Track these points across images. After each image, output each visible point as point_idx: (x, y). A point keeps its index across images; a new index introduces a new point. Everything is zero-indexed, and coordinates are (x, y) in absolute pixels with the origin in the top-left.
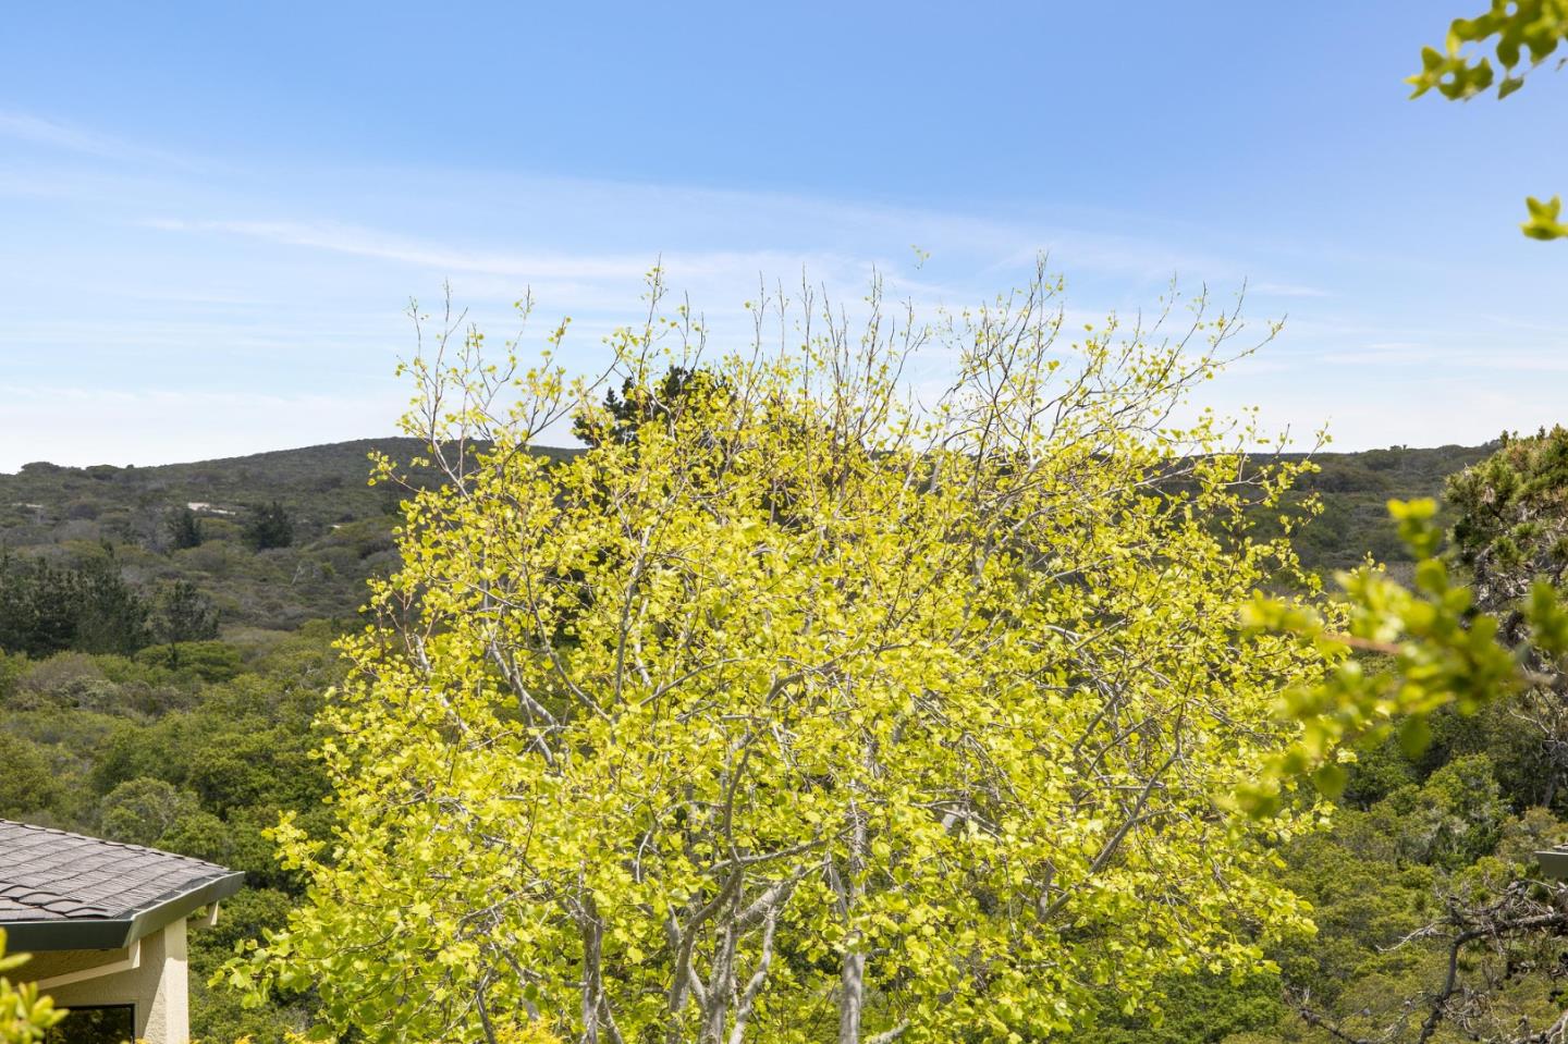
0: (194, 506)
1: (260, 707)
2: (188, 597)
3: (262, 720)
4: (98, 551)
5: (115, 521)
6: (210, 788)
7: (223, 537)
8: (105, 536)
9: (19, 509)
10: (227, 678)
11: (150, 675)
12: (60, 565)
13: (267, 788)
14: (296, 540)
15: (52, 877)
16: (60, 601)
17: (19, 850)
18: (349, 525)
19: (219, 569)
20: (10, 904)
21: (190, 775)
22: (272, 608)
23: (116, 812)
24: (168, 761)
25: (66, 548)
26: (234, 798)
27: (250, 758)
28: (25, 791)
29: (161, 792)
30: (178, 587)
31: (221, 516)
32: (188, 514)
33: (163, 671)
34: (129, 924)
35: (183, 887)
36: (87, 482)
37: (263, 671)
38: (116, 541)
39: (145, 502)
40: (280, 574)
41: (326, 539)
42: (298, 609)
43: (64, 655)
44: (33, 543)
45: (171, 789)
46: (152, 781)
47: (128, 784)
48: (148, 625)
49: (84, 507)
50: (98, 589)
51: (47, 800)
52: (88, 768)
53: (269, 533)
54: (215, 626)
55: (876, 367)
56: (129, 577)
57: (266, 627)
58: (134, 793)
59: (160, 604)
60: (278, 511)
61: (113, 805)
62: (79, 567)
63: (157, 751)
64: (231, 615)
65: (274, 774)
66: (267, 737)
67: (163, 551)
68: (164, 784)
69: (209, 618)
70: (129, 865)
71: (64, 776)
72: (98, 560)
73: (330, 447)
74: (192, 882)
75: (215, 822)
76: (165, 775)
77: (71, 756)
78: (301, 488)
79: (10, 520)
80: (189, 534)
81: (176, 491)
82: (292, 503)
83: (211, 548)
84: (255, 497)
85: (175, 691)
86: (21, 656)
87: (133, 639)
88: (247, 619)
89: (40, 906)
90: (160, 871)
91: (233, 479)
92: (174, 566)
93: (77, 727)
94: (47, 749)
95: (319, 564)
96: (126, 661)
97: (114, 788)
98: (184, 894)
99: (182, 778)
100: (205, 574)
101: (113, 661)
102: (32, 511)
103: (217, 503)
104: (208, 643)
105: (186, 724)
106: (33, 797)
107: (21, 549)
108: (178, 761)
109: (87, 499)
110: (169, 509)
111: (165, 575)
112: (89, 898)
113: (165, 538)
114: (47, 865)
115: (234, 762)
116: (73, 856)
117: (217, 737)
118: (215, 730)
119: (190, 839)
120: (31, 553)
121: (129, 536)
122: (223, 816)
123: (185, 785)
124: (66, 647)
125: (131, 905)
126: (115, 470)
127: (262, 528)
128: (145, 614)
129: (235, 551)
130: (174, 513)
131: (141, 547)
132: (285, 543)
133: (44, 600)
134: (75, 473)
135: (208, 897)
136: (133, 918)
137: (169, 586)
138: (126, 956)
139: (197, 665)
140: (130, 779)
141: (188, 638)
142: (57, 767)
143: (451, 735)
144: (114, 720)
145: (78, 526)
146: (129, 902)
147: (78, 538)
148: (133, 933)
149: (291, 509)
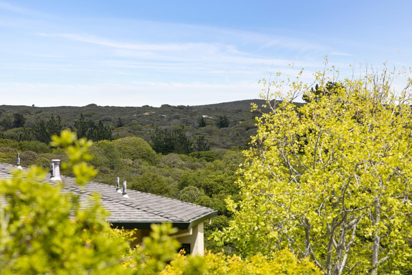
0: (204, 116)
1: (220, 169)
2: (202, 140)
3: (221, 172)
4: (180, 128)
5: (184, 120)
6: (208, 189)
7: (211, 125)
8: (182, 123)
9: (160, 116)
10: (212, 161)
11: (192, 160)
12: (170, 131)
13: (222, 189)
14: (230, 125)
15: (169, 210)
16: (170, 140)
17: (162, 203)
18: (243, 122)
19: (210, 132)
20: (160, 217)
21: (203, 185)
22: (223, 143)
23: (184, 195)
24: (197, 182)
25: (172, 127)
26: (214, 192)
27: (218, 182)
28: (161, 189)
29: (195, 190)
30: (200, 137)
31: (211, 119)
32: (203, 118)
33: (196, 159)
34: (189, 224)
35: (203, 214)
36: (177, 110)
37: (221, 159)
38: (184, 125)
39: (191, 115)
40: (226, 134)
41: (237, 125)
42: (230, 143)
43: (171, 154)
44: (164, 125)
45: (198, 189)
46: (193, 187)
47: (187, 188)
48: (192, 147)
49: (176, 116)
50: (179, 137)
51: (167, 191)
52: (176, 183)
53: (223, 123)
54: (209, 147)
55: (385, 82)
56: (187, 134)
57: (222, 148)
58: (188, 190)
59: (195, 141)
60: (225, 118)
61: (183, 193)
62: (175, 131)
63: (194, 179)
64: (213, 144)
65: (224, 186)
66: (222, 176)
67: (196, 128)
68: (196, 188)
69: (207, 145)
70: (189, 208)
71: (171, 185)
72: (180, 130)
73: (239, 101)
74: (205, 213)
75: (208, 198)
76: (196, 185)
77: (173, 180)
78: (231, 112)
79: (158, 119)
80: (203, 123)
81: (199, 113)
82: (229, 116)
83: (208, 127)
84: (219, 114)
85: (199, 164)
86: (160, 154)
87: (188, 150)
88: (217, 146)
89: (167, 218)
90: (197, 210)
91: (214, 109)
92: (199, 132)
93: (174, 172)
94: (167, 178)
95: (235, 132)
96: (187, 156)
97: (183, 188)
98: (203, 216)
99: (201, 186)
100: (206, 134)
101: (183, 156)
102: (163, 117)
103: (210, 116)
104: (207, 152)
105: (201, 172)
106: (163, 190)
107: (161, 127)
108: (199, 182)
109: (177, 114)
110: (198, 117)
111: (197, 134)
112: (179, 216)
113: (197, 124)
114: (169, 207)
115: (214, 182)
116: (175, 206)
117: (209, 176)
118: (208, 174)
119: (202, 202)
120: (163, 128)
121: (188, 124)
122: (211, 196)
123: (201, 188)
124: (171, 152)
125: (190, 218)
126: (184, 107)
127: (221, 122)
128: (191, 144)
129: (215, 128)
130: (199, 118)
131: (190, 127)
132: (227, 126)
133: (166, 140)
134: (175, 107)
135: (209, 217)
136: (190, 222)
137: (197, 137)
138: (188, 231)
139: (204, 157)
140: (187, 186)
141: (202, 150)
142: (169, 182)
143: (271, 177)
144: (183, 171)
145: (175, 121)
146: (189, 218)
147: (175, 124)
148: (190, 226)
149: (229, 117)
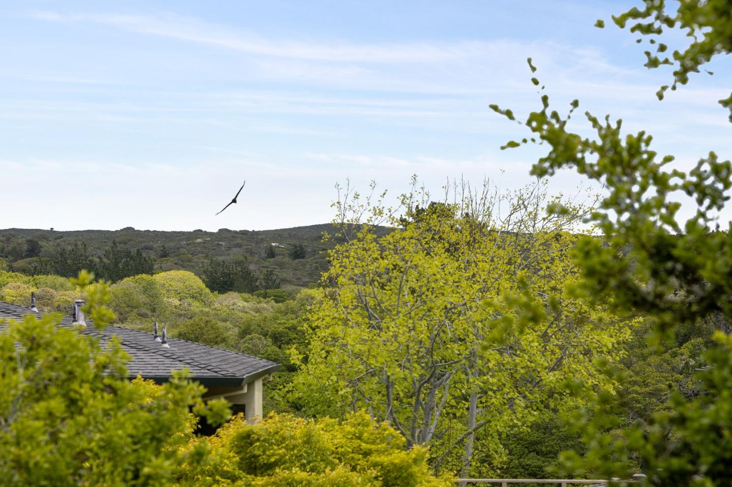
0: (274, 244)
1: (293, 312)
2: (271, 274)
3: (294, 316)
4: (242, 259)
5: (247, 249)
6: (276, 338)
7: (283, 255)
8: (245, 254)
9: (216, 244)
10: (282, 302)
11: (258, 301)
12: (230, 263)
13: (295, 339)
14: (307, 256)
15: (219, 363)
16: (230, 275)
17: (211, 354)
18: (324, 252)
19: (281, 265)
20: (206, 371)
21: (270, 333)
22: (298, 279)
23: (246, 345)
24: (262, 329)
25: (232, 257)
26: (284, 341)
27: (289, 329)
28: (217, 337)
29: (260, 339)
30: (267, 271)
31: (282, 248)
32: (271, 247)
33: (262, 299)
34: (243, 379)
35: (261, 368)
36: (238, 235)
37: (294, 299)
38: (248, 255)
39: (257, 243)
40: (301, 268)
41: (317, 256)
42: (307, 280)
43: (229, 292)
44: (221, 255)
45: (263, 338)
46: (257, 335)
47: (250, 336)
48: (258, 283)
49: (238, 244)
50: (241, 271)
51: (224, 340)
52: (236, 330)
53: (298, 254)
54: (279, 284)
55: (486, 207)
56: (252, 267)
57: (296, 285)
58: (251, 339)
59: (261, 277)
60: (301, 247)
61: (244, 343)
62: (236, 263)
63: (259, 326)
64: (285, 281)
65: (297, 334)
66: (295, 322)
67: (263, 259)
68: (260, 336)
69: (277, 282)
70: (245, 361)
71: (229, 333)
72: (242, 261)
73: (319, 225)
74: (264, 366)
75: (277, 349)
76: (261, 333)
77: (231, 326)
78: (309, 239)
79: (214, 248)
80: (271, 253)
81: (267, 239)
82: (306, 244)
83: (278, 258)
84: (294, 242)
85: (265, 305)
86: (216, 293)
87: (252, 288)
88: (290, 282)
89: (216, 372)
90: (254, 363)
91: (286, 236)
92: (266, 264)
93: (233, 317)
94: (224, 324)
95: (314, 265)
96: (250, 296)
97: (245, 337)
98: (261, 370)
99: (267, 335)
100: (276, 267)
101: (246, 295)
102: (221, 245)
103: (281, 244)
104: (277, 290)
105: (268, 317)
106: (219, 339)
107: (217, 257)
108: (266, 329)
109: (239, 241)
110: (265, 245)
111: (263, 267)
112: (231, 370)
113: (264, 255)
114: (219, 360)
115: (284, 330)
116: (228, 357)
117: (278, 321)
118: (277, 319)
119: (269, 355)
120: (221, 259)
121: (252, 254)
122: (280, 347)
123: (268, 337)
124: (231, 290)
125: (244, 373)
126: (248, 231)
127: (296, 252)
128: (257, 280)
129: (287, 259)
130: (267, 247)
131: (256, 258)
132: (303, 257)
133: (224, 275)
134: (236, 232)
135: (268, 372)
136: (245, 377)
137: (265, 271)
138: (242, 389)
139: (272, 297)
140: (250, 334)
141: (270, 288)
142: (227, 330)
143: (346, 322)
144: (245, 315)
145: (235, 250)
146: (243, 372)
147: (236, 254)
148: (244, 382)
149: (305, 246)
